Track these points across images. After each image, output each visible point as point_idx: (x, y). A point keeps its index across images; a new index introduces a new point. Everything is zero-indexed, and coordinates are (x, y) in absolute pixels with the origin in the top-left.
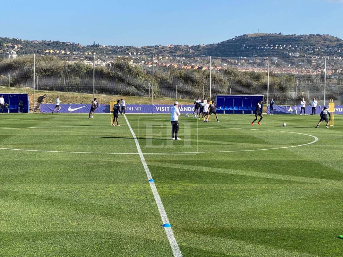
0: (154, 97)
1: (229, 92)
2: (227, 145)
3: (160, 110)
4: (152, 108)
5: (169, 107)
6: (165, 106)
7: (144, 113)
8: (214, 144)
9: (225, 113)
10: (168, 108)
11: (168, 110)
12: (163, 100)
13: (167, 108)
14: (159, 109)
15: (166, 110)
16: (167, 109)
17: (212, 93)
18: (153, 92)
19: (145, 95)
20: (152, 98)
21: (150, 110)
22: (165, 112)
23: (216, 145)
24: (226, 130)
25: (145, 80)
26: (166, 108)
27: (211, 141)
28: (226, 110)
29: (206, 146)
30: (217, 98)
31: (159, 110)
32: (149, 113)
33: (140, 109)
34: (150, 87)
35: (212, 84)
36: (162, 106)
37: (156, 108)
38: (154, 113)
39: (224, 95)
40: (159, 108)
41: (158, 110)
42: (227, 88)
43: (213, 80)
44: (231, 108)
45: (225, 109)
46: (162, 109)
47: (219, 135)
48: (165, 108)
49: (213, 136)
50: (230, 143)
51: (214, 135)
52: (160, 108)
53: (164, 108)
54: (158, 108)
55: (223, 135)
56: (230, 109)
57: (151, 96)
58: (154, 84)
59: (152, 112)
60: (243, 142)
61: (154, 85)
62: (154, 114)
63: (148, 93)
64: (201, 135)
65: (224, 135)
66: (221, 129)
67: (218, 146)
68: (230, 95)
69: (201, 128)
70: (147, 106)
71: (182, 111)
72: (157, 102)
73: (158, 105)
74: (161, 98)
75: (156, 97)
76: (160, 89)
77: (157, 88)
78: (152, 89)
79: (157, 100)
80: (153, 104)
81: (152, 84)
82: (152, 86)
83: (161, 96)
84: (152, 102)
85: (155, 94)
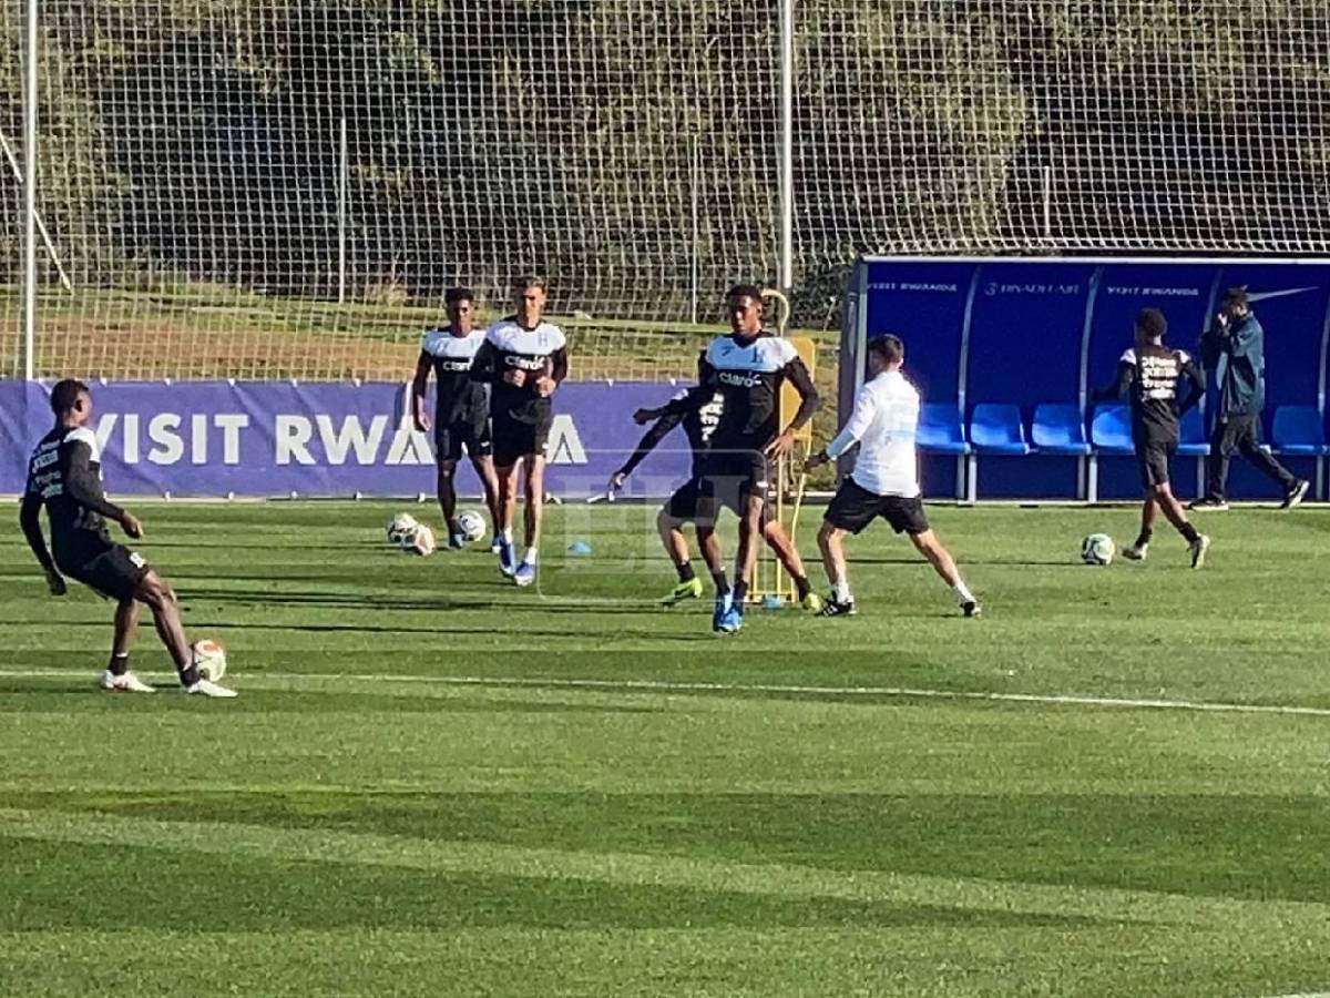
0: (41, 280)
2: (1006, 919)
3: (131, 456)
4: (23, 427)
5: (244, 410)
6: (189, 400)
8: (835, 912)
9: (979, 496)
10: (232, 423)
11: (232, 455)
12: (160, 320)
13: (220, 420)
14: (118, 433)
15: (199, 456)
16: (216, 436)
17: (801, 234)
18: (32, 212)
20: (17, 299)
22: (183, 475)
23: (860, 921)
24: (988, 718)
26: (199, 422)
27: (798, 873)
28: (985, 456)
29: (732, 932)
30: (871, 293)
31: (111, 455)
35: (803, 108)
36: (147, 402)
39: (959, 249)
40: (109, 420)
42: (999, 154)
43: (811, 55)
44: (1052, 424)
45: (980, 435)
46: (146, 443)
47: (899, 785)
48: (184, 431)
49: (827, 801)
50: (1045, 899)
51: (827, 787)
52: (132, 421)
53: (175, 420)
55: (947, 786)
56: (1042, 436)
57: (8, 272)
58: (42, 108)
60: (1219, 885)
61: (42, 121)
64: (671, 785)
65: (968, 786)
66: (934, 714)
67: (894, 934)
68: (1048, 249)
69: (658, 701)
71: (410, 459)
72: (85, 350)
73: (104, 381)
74: (144, 289)
75: (69, 275)
76: (123, 169)
77: (79, 164)
78: (23, 169)
79: (90, 314)
80: (29, 377)
81: (18, 109)
82: (24, 139)
83: (144, 267)
84: (23, 350)
85: (54, 240)
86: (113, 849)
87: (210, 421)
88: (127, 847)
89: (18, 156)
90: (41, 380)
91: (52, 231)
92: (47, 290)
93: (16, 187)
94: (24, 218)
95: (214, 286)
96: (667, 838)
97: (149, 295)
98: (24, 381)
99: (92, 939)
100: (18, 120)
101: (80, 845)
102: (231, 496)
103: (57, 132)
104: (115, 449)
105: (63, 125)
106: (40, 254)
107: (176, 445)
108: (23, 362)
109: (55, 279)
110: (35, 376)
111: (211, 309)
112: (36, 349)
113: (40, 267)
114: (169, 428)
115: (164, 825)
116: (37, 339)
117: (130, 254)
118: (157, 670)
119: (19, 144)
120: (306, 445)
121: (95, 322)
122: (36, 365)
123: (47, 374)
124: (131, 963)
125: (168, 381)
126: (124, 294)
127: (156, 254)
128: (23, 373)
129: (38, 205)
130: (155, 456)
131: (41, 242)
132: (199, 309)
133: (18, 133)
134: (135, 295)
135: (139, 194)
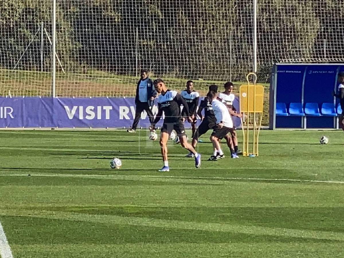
0: (57, 71)
1: (318, 53)
2: (315, 240)
3: (81, 117)
4: (52, 110)
5: (110, 105)
6: (96, 102)
7: (24, 129)
8: (270, 239)
9: (307, 127)
10: (108, 108)
11: (108, 117)
12: (89, 81)
13: (105, 108)
15: (99, 117)
16: (103, 112)
17: (259, 56)
18: (55, 53)
19: (25, 64)
20: (51, 75)
21: (46, 116)
22: (95, 122)
23: (276, 241)
24: (309, 187)
25: (27, 11)
26: (99, 108)
27: (259, 228)
28: (308, 117)
29: (242, 244)
30: (278, 73)
31: (76, 117)
32: (42, 126)
33: (10, 113)
34: (44, 35)
35: (259, 23)
36: (85, 103)
37: (67, 107)
38: (59, 126)
39: (301, 62)
40: (75, 108)
41: (71, 117)
42: (312, 36)
43: (262, 10)
44: (326, 108)
45: (307, 111)
46: (85, 114)
47: (286, 205)
48: (95, 110)
49: (267, 209)
50: (325, 235)
51: (267, 205)
52: (81, 108)
53: (92, 108)
54: (71, 108)
55: (299, 205)
56: (324, 112)
57: (48, 69)
58: (57, 25)
59: (52, 122)
61: (57, 28)
62: (57, 129)
63: (37, 59)
64: (225, 205)
65: (305, 205)
66: (296, 186)
67: (285, 245)
68: (325, 62)
69: (221, 182)
70: (33, 100)
72: (69, 89)
73: (74, 97)
74: (84, 73)
75: (64, 69)
76: (79, 41)
77: (67, 40)
78: (52, 41)
79: (70, 79)
80: (54, 97)
81: (51, 25)
82: (52, 33)
83: (84, 67)
84: (52, 89)
85: (60, 60)
86: (78, 222)
87: (102, 108)
88: (80, 221)
89: (51, 38)
90: (57, 97)
91: (60, 58)
92: (59, 73)
93: (50, 46)
94: (53, 54)
95: (103, 72)
96: (224, 219)
97: (86, 74)
98: (53, 98)
99: (71, 246)
100: (51, 28)
101: (68, 221)
102: (108, 128)
103: (61, 32)
104: (77, 115)
105: (63, 29)
106: (57, 64)
107: (93, 114)
108: (52, 93)
109: (61, 70)
110: (56, 96)
111: (102, 78)
112: (56, 89)
113: (56, 67)
114: (91, 110)
115: (91, 216)
116: (56, 86)
117: (81, 64)
118: (88, 174)
119: (51, 34)
120: (128, 114)
121: (72, 82)
122: (56, 93)
123: (59, 96)
124: (82, 252)
125: (91, 97)
126: (79, 74)
127: (87, 63)
128: (52, 95)
129: (56, 51)
130: (87, 117)
131: (57, 61)
132: (99, 78)
133: (51, 32)
134: (82, 75)
135: (83, 47)
